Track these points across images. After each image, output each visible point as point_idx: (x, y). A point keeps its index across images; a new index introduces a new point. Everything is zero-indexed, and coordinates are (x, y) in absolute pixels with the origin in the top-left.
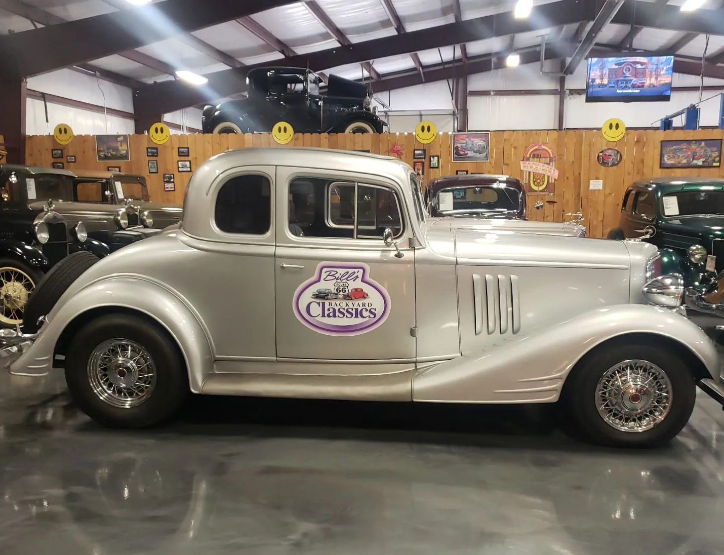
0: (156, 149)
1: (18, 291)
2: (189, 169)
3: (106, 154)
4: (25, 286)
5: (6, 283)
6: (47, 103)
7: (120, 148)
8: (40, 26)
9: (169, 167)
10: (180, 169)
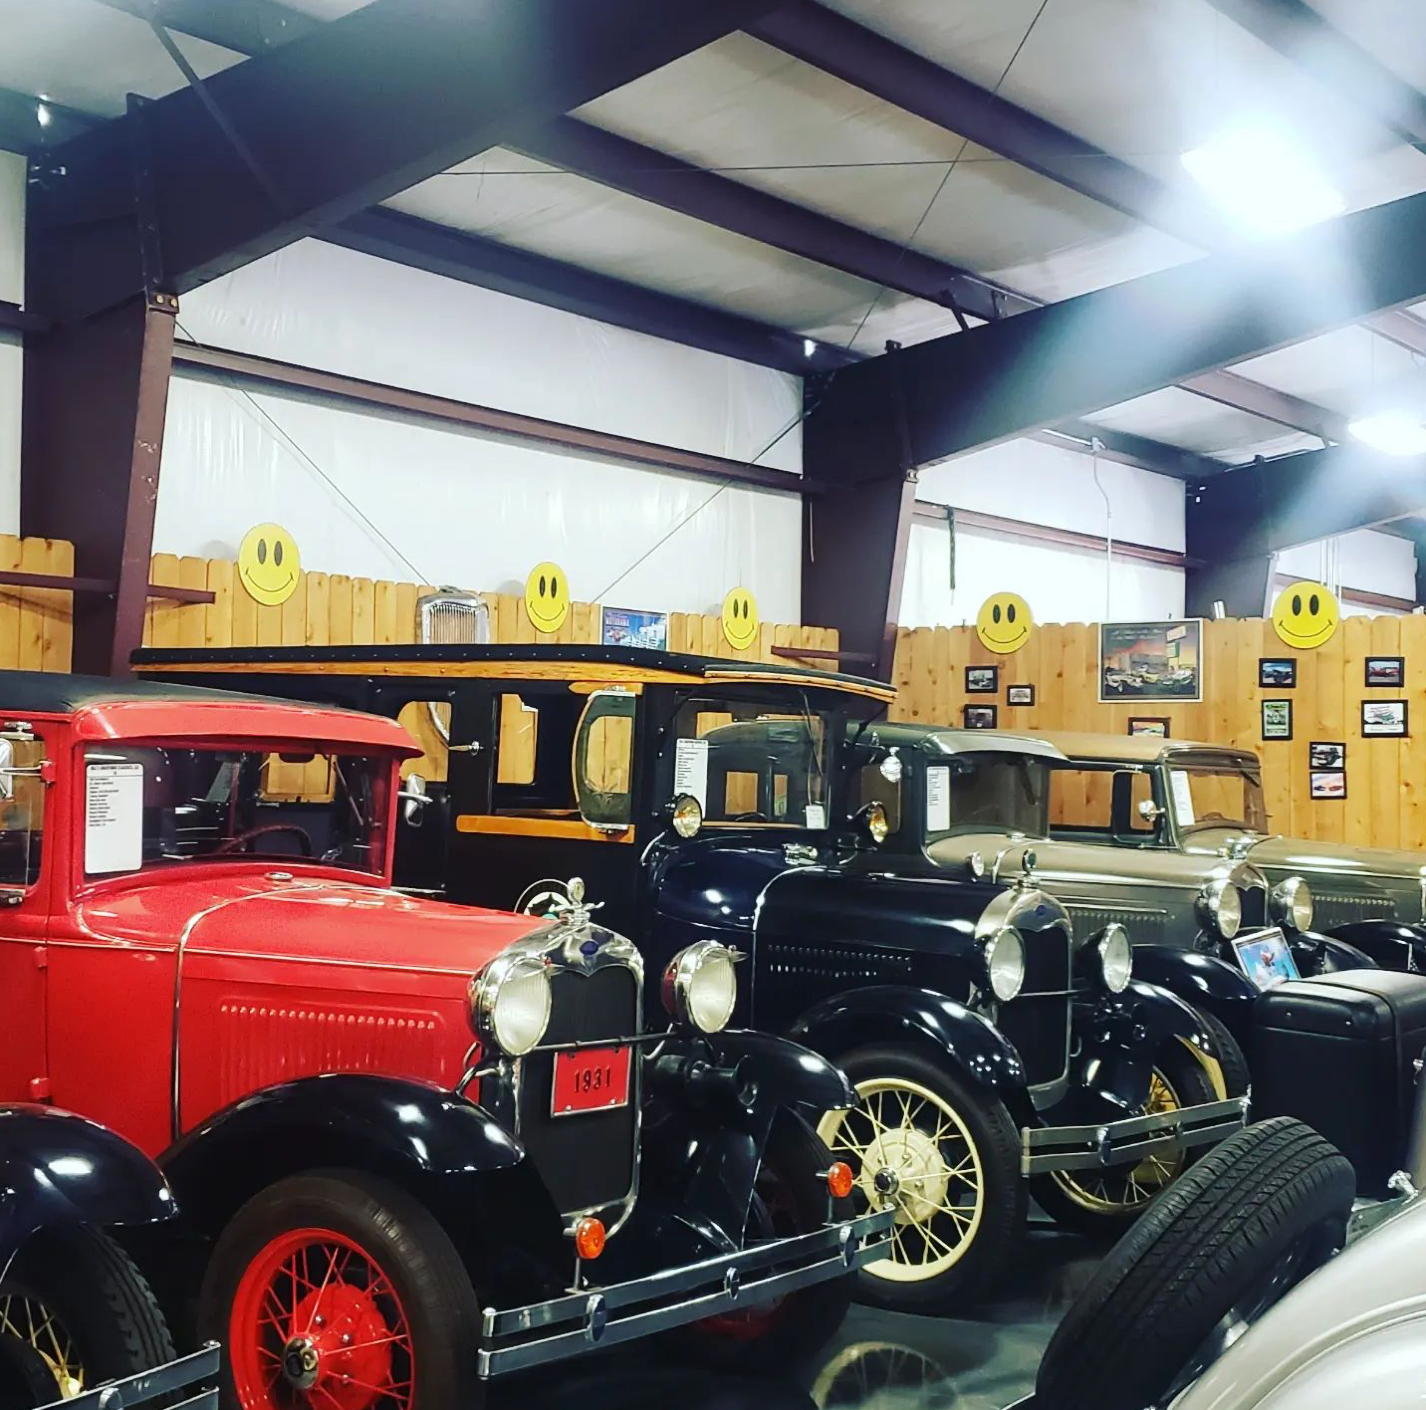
0: (1292, 662)
1: (919, 1164)
2: (1400, 729)
3: (1129, 681)
4: (943, 1147)
5: (882, 1131)
6: (958, 536)
7: (1173, 662)
8: (973, 322)
9: (1330, 722)
10: (1368, 729)
